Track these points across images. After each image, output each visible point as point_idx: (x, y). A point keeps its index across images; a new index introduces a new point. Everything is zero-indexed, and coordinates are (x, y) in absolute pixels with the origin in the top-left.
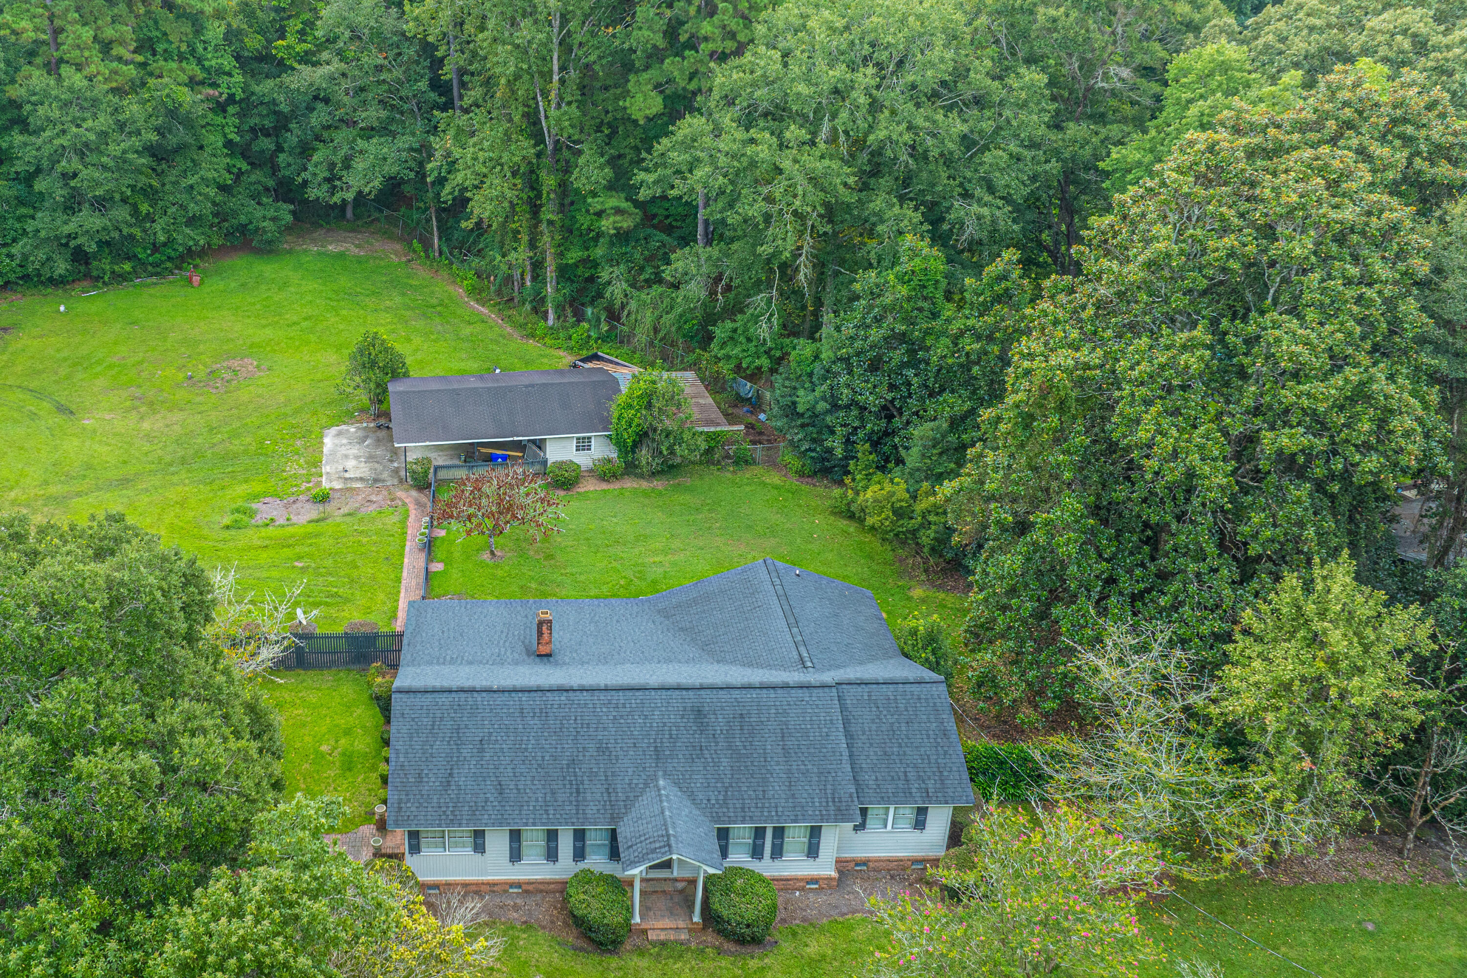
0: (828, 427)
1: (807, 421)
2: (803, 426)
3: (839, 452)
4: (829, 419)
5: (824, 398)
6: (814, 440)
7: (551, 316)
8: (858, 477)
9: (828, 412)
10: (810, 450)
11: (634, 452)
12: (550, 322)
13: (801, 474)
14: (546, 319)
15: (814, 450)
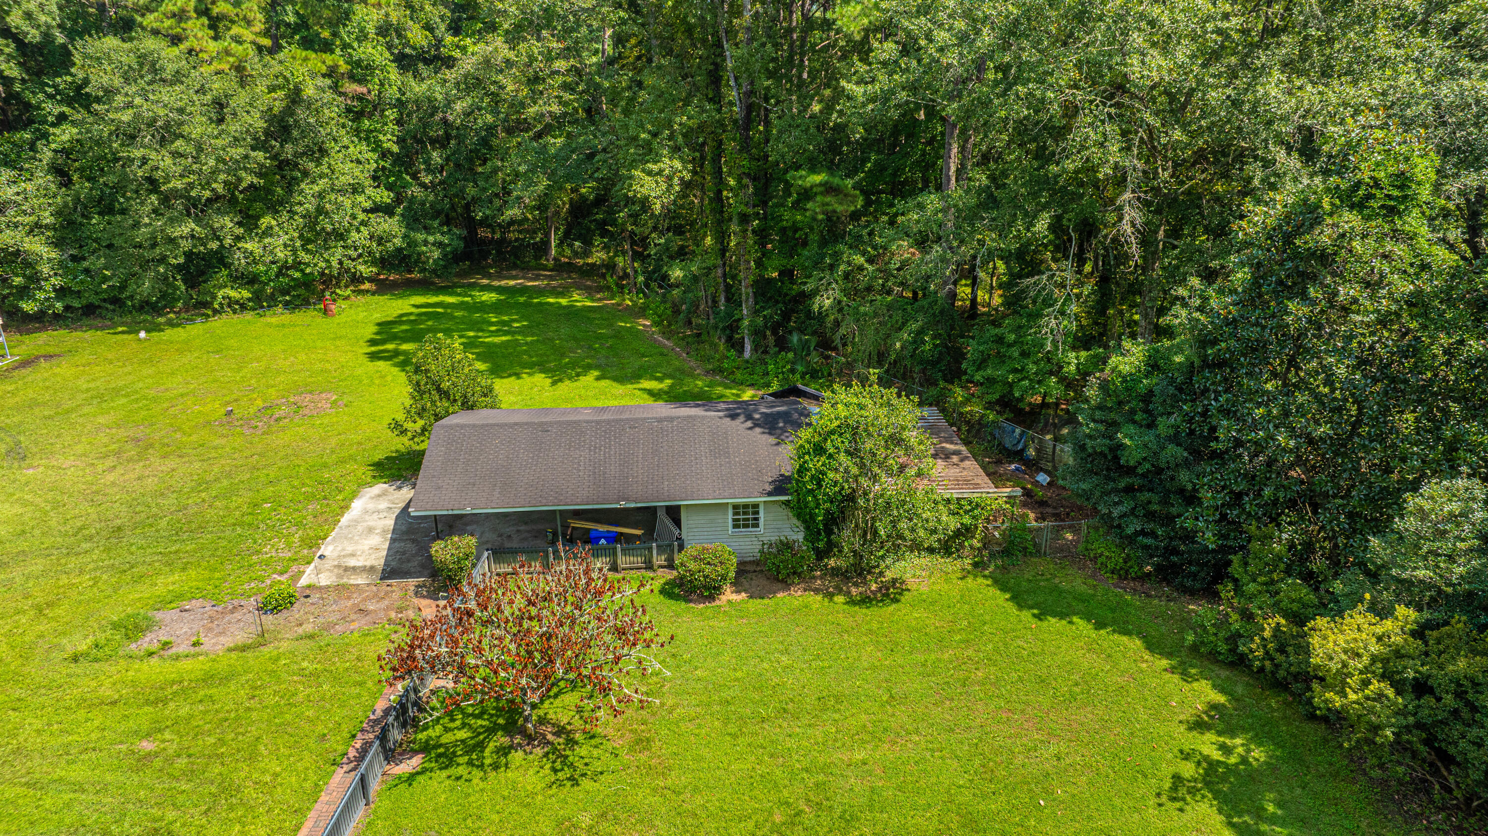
0: (1182, 491)
1: (1137, 482)
2: (1129, 490)
3: (1209, 539)
4: (1184, 477)
5: (1175, 439)
6: (1150, 516)
7: (748, 347)
8: (1252, 587)
9: (1187, 464)
10: (1142, 533)
11: (829, 532)
12: (747, 354)
13: (1122, 575)
14: (741, 351)
15: (1153, 534)
